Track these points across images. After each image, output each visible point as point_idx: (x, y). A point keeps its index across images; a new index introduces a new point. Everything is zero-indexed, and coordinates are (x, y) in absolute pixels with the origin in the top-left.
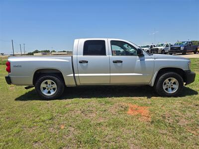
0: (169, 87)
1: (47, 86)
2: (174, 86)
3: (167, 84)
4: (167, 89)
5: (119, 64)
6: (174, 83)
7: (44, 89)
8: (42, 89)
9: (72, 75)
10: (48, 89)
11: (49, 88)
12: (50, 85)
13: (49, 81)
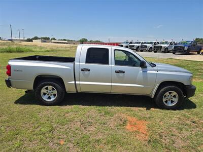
0: (169, 100)
1: (47, 92)
2: (174, 99)
3: (167, 97)
4: (166, 102)
5: (121, 74)
6: (174, 96)
7: (45, 94)
8: (42, 95)
9: (73, 82)
10: (48, 95)
11: (49, 93)
12: (50, 90)
13: (50, 87)
